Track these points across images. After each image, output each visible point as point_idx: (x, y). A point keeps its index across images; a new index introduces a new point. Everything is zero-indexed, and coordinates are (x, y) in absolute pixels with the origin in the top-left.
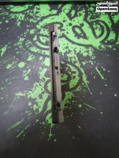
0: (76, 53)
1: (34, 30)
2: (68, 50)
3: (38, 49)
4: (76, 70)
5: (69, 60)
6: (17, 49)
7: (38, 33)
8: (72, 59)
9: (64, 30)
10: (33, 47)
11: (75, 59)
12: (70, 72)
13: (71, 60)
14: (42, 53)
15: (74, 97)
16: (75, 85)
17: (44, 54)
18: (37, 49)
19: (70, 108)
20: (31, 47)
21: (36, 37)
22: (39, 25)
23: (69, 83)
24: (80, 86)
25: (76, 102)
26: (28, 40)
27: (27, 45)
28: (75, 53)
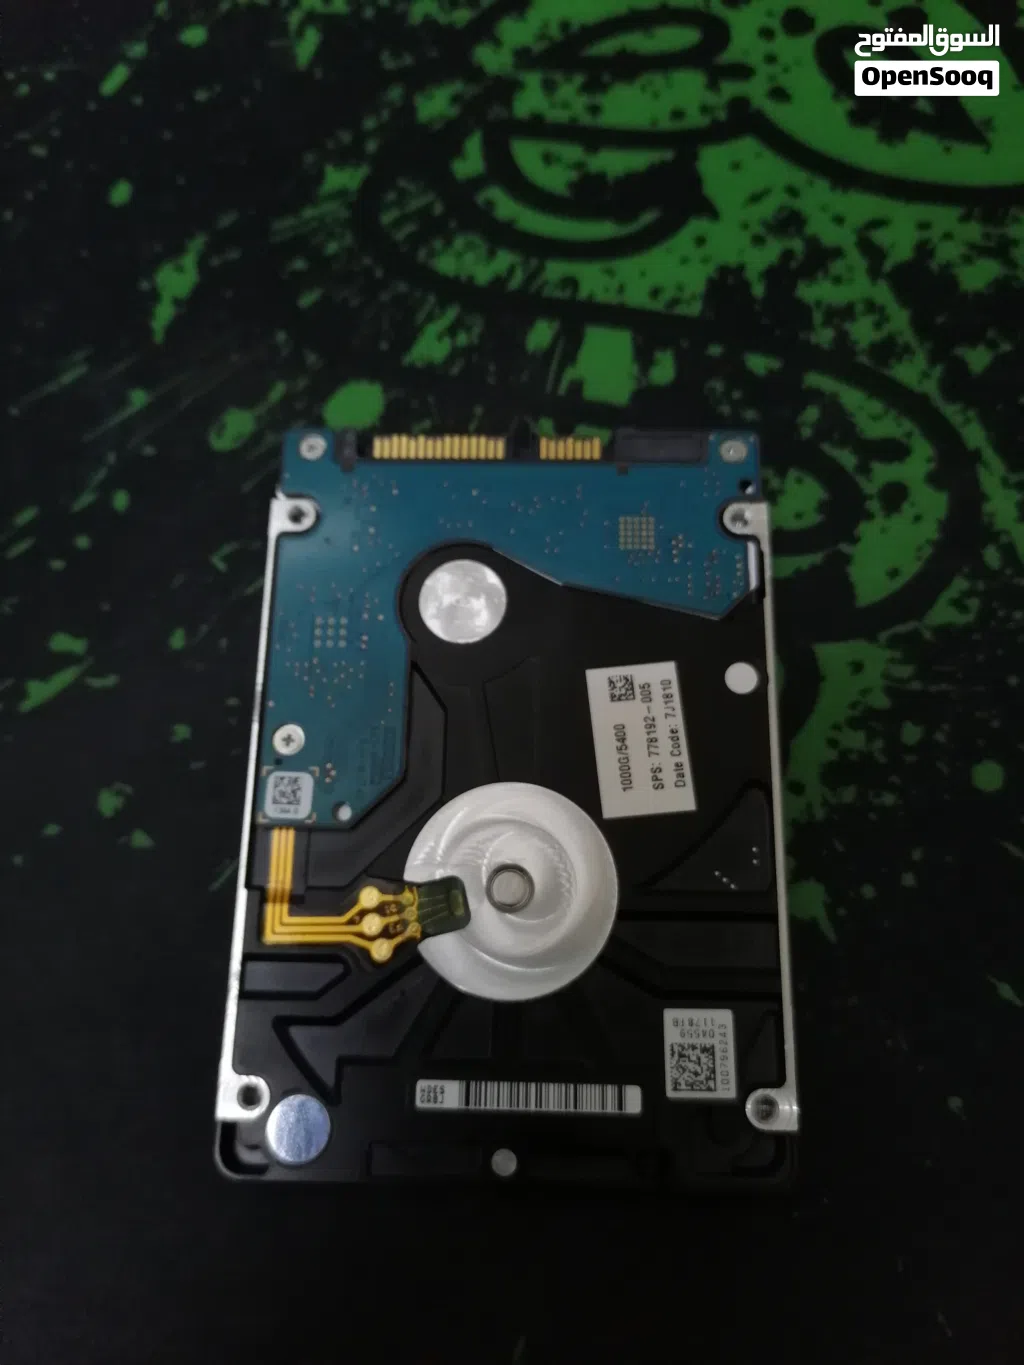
0: (888, 266)
1: (457, 87)
2: (797, 245)
3: (504, 259)
4: (908, 425)
5: (824, 337)
6: (299, 264)
7: (496, 112)
8: (848, 326)
9: (742, 72)
10: (459, 242)
11: (878, 325)
12: (842, 443)
13: (842, 338)
14: (548, 292)
15: (916, 686)
16: (911, 568)
17: (565, 294)
18: (492, 254)
19: (889, 799)
20: (438, 244)
21: (474, 146)
22: (497, 42)
23: (847, 559)
24: (960, 584)
25: (940, 737)
26: (402, 183)
27: (398, 223)
28: (874, 272)
